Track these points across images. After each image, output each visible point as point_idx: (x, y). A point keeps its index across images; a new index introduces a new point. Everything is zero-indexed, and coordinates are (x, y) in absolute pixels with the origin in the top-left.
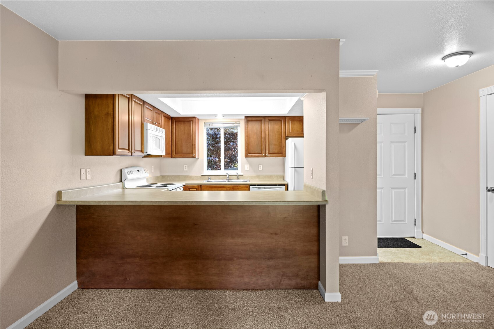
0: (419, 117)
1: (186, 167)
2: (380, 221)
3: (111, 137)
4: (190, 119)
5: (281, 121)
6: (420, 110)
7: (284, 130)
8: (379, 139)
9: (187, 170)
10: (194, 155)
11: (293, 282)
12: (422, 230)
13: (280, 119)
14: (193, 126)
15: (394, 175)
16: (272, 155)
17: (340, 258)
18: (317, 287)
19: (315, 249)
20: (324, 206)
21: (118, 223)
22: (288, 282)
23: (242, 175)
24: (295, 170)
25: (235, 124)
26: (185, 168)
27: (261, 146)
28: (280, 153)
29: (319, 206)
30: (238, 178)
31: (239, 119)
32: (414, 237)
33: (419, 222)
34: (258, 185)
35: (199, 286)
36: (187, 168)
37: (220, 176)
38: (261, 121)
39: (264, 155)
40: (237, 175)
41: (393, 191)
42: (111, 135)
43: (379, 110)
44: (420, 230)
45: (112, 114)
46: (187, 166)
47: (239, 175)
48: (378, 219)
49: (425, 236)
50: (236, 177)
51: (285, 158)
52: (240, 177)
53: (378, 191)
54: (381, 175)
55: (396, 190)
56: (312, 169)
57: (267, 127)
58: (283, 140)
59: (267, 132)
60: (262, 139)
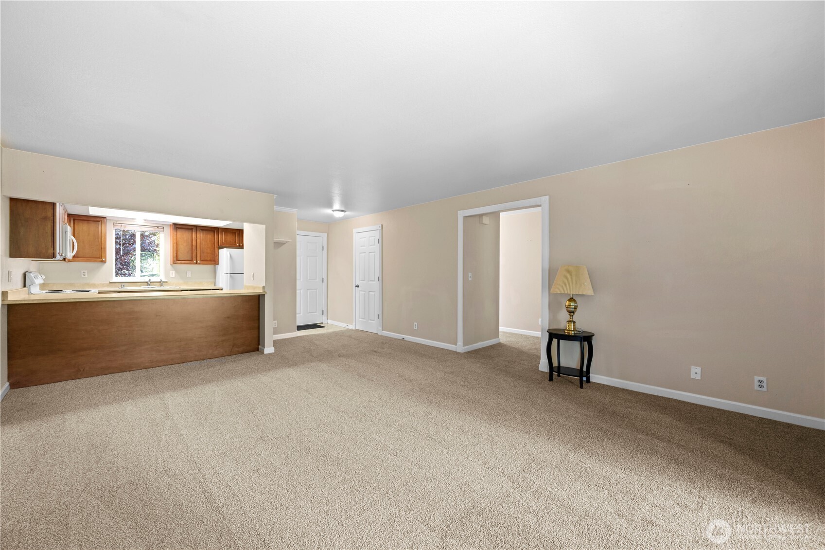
0: (325, 239)
1: (84, 273)
2: (300, 314)
3: (50, 241)
4: (98, 219)
5: (214, 231)
6: (326, 234)
7: (217, 240)
8: (298, 253)
9: (86, 276)
10: (104, 259)
11: (241, 349)
12: (327, 317)
13: (213, 230)
14: (103, 227)
15: (309, 280)
16: (203, 262)
17: (274, 336)
18: (258, 350)
19: (257, 325)
20: (264, 295)
21: (69, 321)
22: (237, 349)
23: (166, 282)
24: (230, 276)
25: (157, 229)
26: (82, 274)
27: (192, 253)
28: (213, 261)
29: (259, 295)
30: (161, 285)
31: (163, 224)
32: (322, 323)
33: (325, 313)
34: (190, 290)
35: (161, 364)
36: (86, 274)
37: (137, 284)
38: (192, 229)
39: (195, 262)
40: (160, 282)
41: (309, 291)
42: (50, 239)
43: (298, 232)
44: (326, 318)
45: (52, 218)
46: (86, 271)
47: (163, 282)
48: (297, 312)
49: (329, 321)
50: (159, 283)
51: (216, 266)
52: (164, 283)
53: (298, 292)
54: (300, 280)
55: (311, 291)
56: (252, 274)
57: (198, 236)
58: (216, 249)
59: (198, 241)
60: (193, 247)
